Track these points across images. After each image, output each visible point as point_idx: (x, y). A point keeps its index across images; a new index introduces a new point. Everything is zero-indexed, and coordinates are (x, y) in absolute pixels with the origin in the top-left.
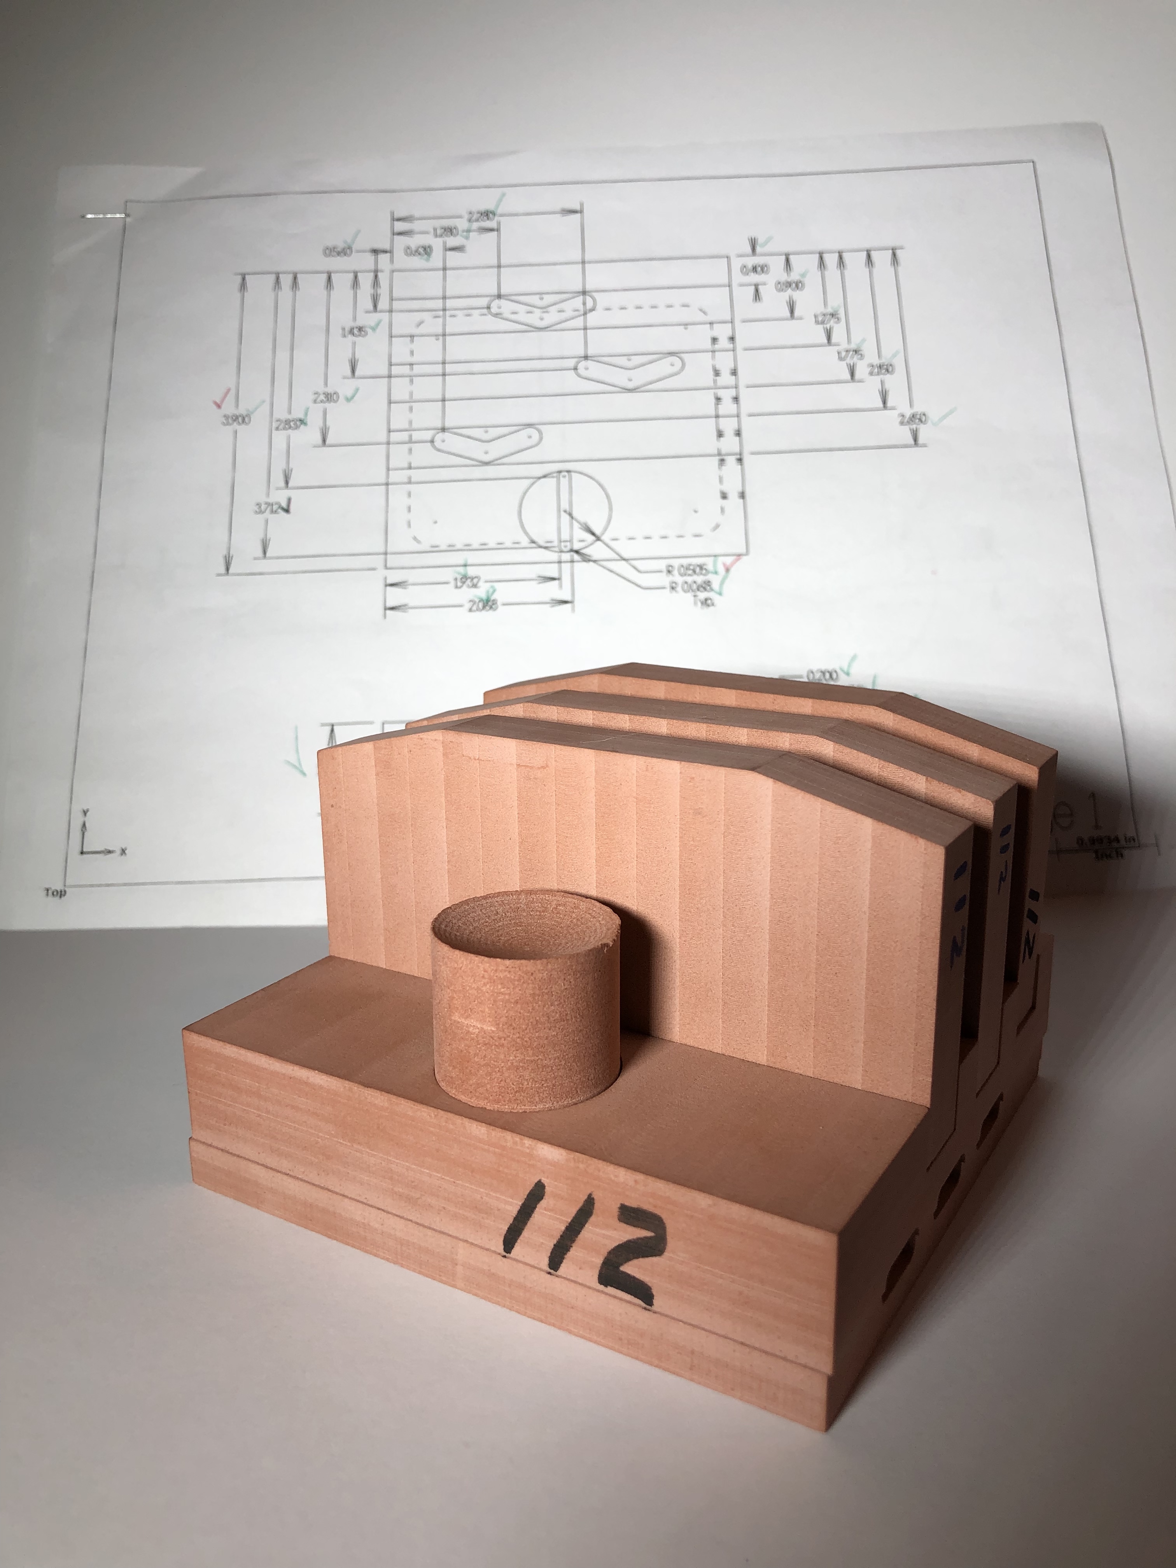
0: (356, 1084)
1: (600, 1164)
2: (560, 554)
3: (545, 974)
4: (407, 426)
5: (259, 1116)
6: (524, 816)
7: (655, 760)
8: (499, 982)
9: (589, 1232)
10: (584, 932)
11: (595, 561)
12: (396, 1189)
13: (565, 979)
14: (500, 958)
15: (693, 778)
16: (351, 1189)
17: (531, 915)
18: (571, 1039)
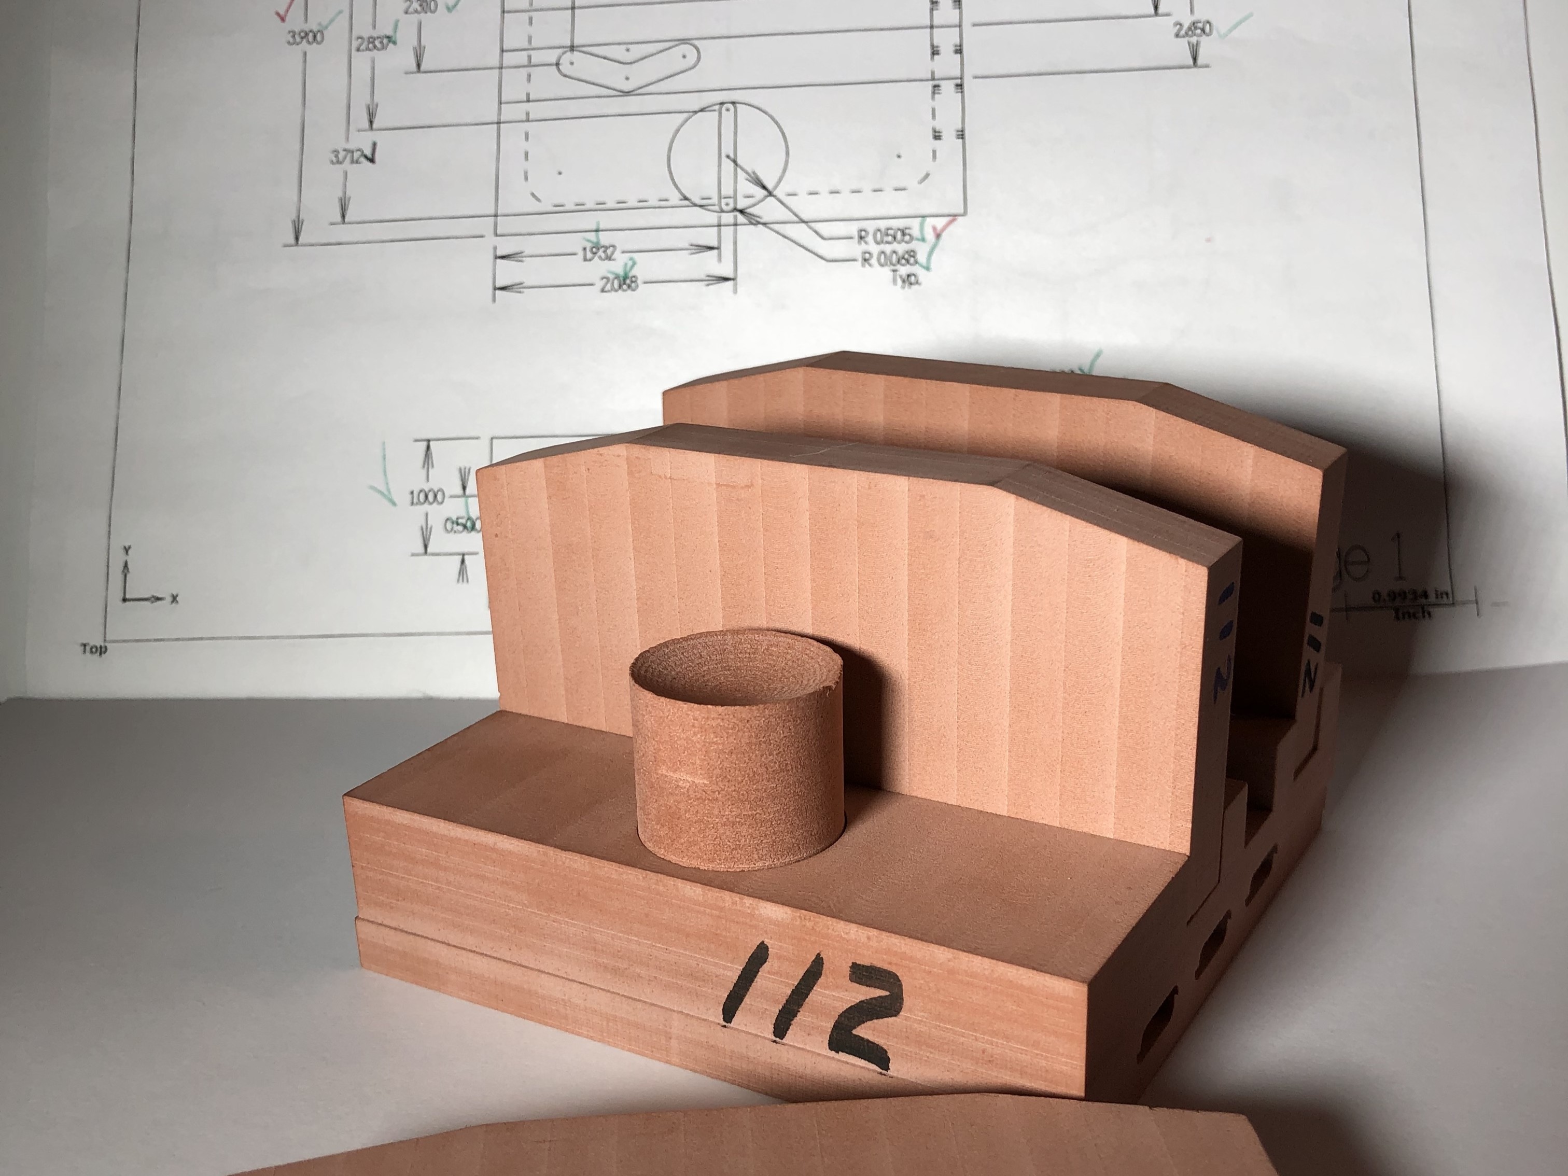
0: (552, 848)
1: (830, 921)
2: (719, 214)
3: (762, 721)
4: (525, 45)
5: (439, 888)
6: (726, 544)
7: (878, 475)
8: (711, 731)
9: (818, 994)
10: (802, 675)
11: (764, 224)
12: (600, 960)
13: (784, 726)
14: (712, 705)
15: (924, 496)
16: (550, 965)
17: (739, 658)
18: (792, 791)
